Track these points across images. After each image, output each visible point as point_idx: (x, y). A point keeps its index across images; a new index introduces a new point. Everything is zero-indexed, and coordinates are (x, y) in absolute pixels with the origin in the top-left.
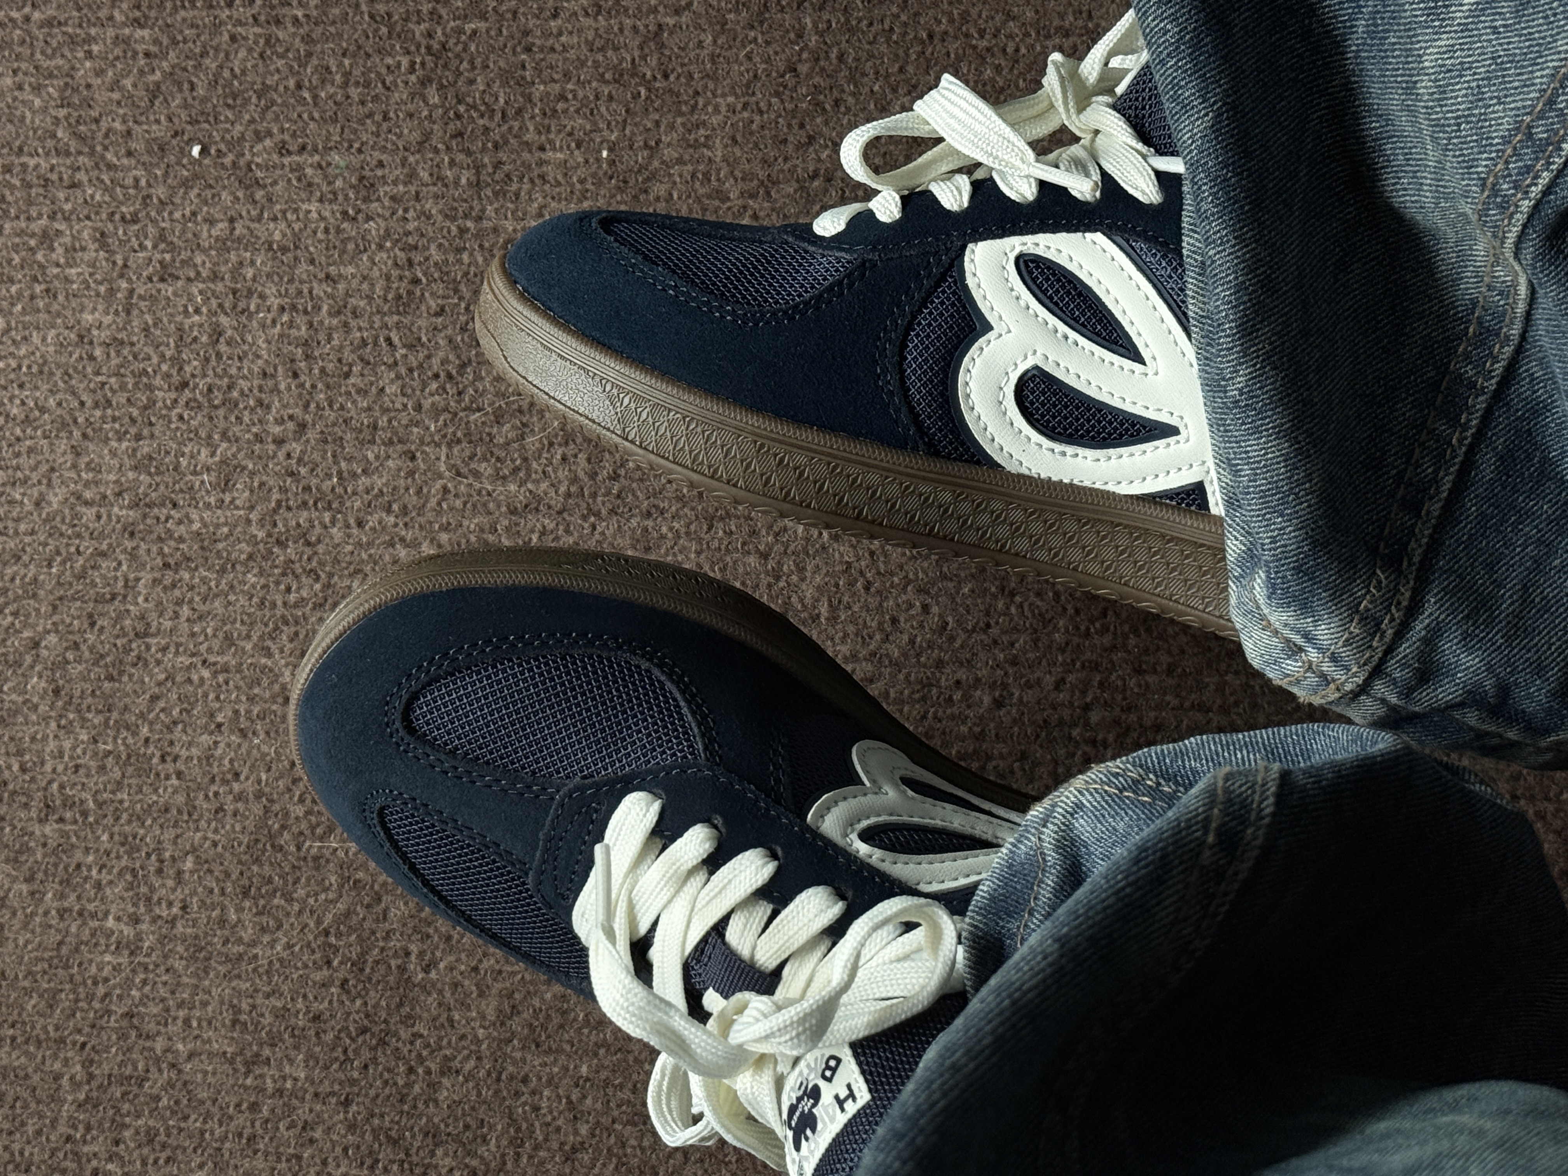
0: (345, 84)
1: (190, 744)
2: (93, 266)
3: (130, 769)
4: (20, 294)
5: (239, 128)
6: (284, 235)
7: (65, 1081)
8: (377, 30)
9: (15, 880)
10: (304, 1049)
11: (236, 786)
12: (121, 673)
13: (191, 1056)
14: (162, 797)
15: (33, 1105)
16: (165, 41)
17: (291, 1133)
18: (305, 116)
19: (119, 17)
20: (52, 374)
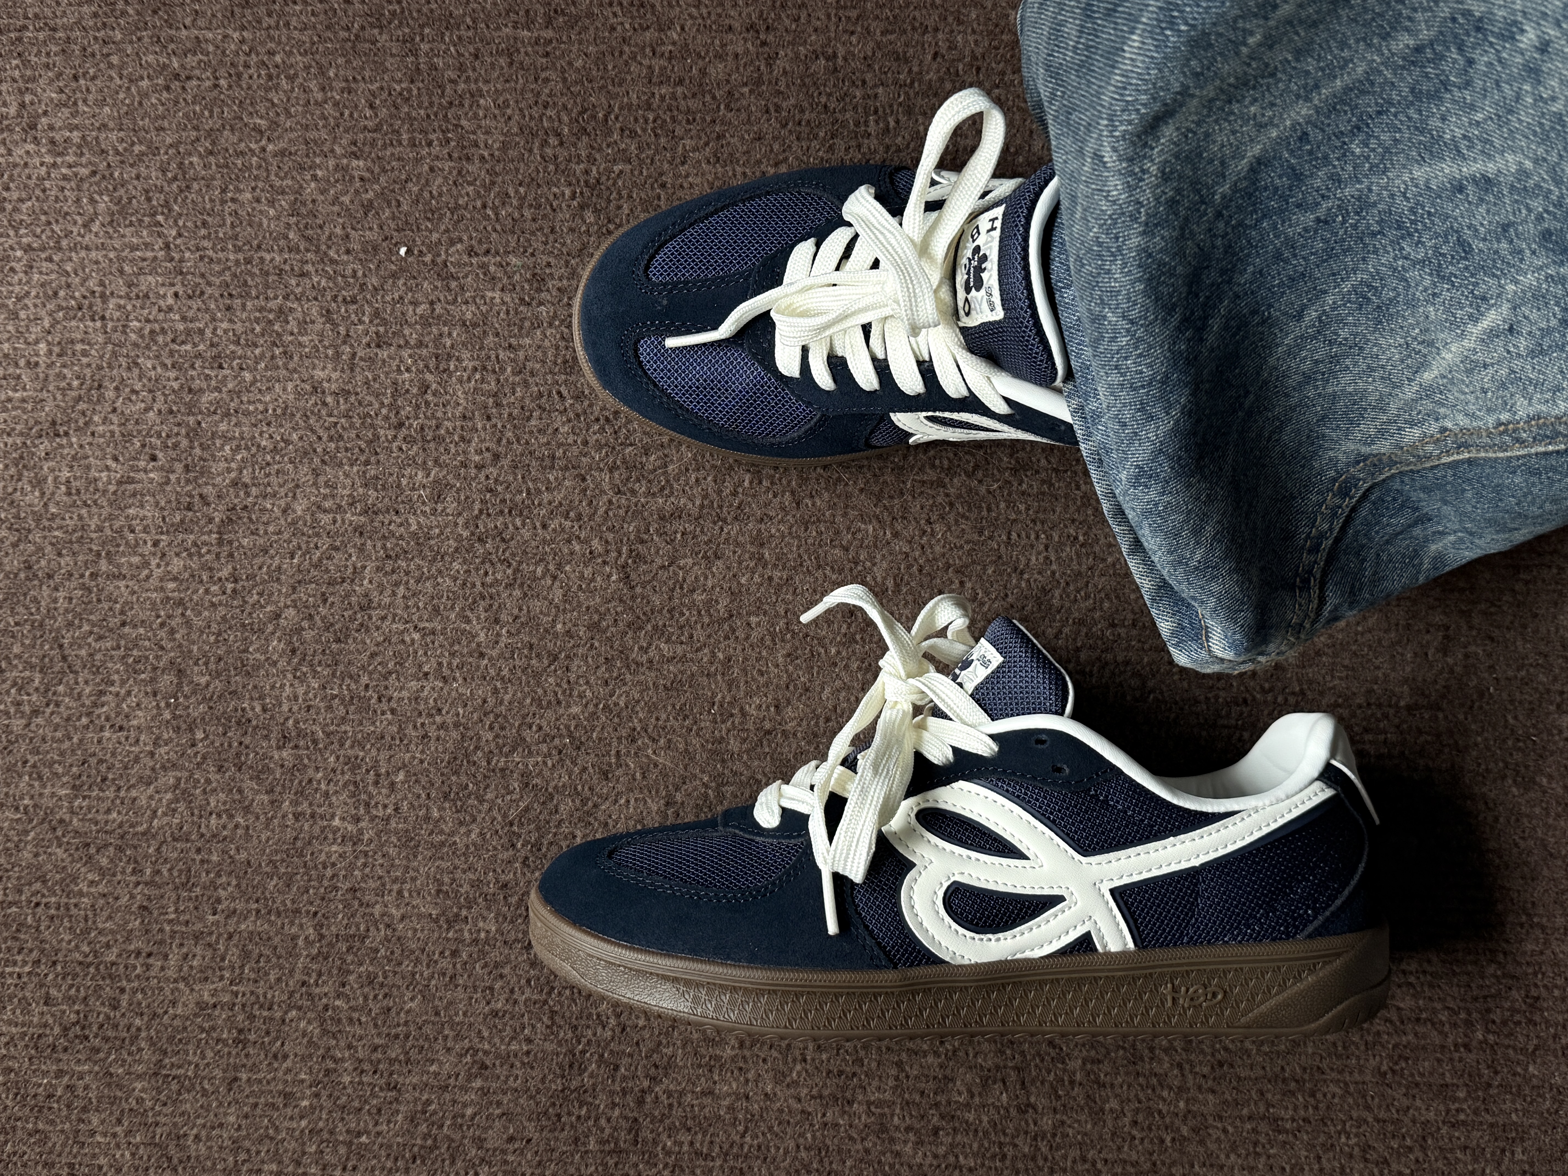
0: (520, 207)
1: (402, 688)
2: (322, 335)
3: (353, 708)
4: (262, 355)
5: (435, 236)
6: (474, 315)
7: (300, 941)
8: (546, 167)
9: (258, 792)
10: (494, 909)
11: (438, 719)
12: (347, 637)
13: (403, 918)
14: (380, 727)
15: (274, 960)
16: (377, 170)
17: (486, 971)
18: (489, 228)
19: (338, 150)
20: (293, 415)
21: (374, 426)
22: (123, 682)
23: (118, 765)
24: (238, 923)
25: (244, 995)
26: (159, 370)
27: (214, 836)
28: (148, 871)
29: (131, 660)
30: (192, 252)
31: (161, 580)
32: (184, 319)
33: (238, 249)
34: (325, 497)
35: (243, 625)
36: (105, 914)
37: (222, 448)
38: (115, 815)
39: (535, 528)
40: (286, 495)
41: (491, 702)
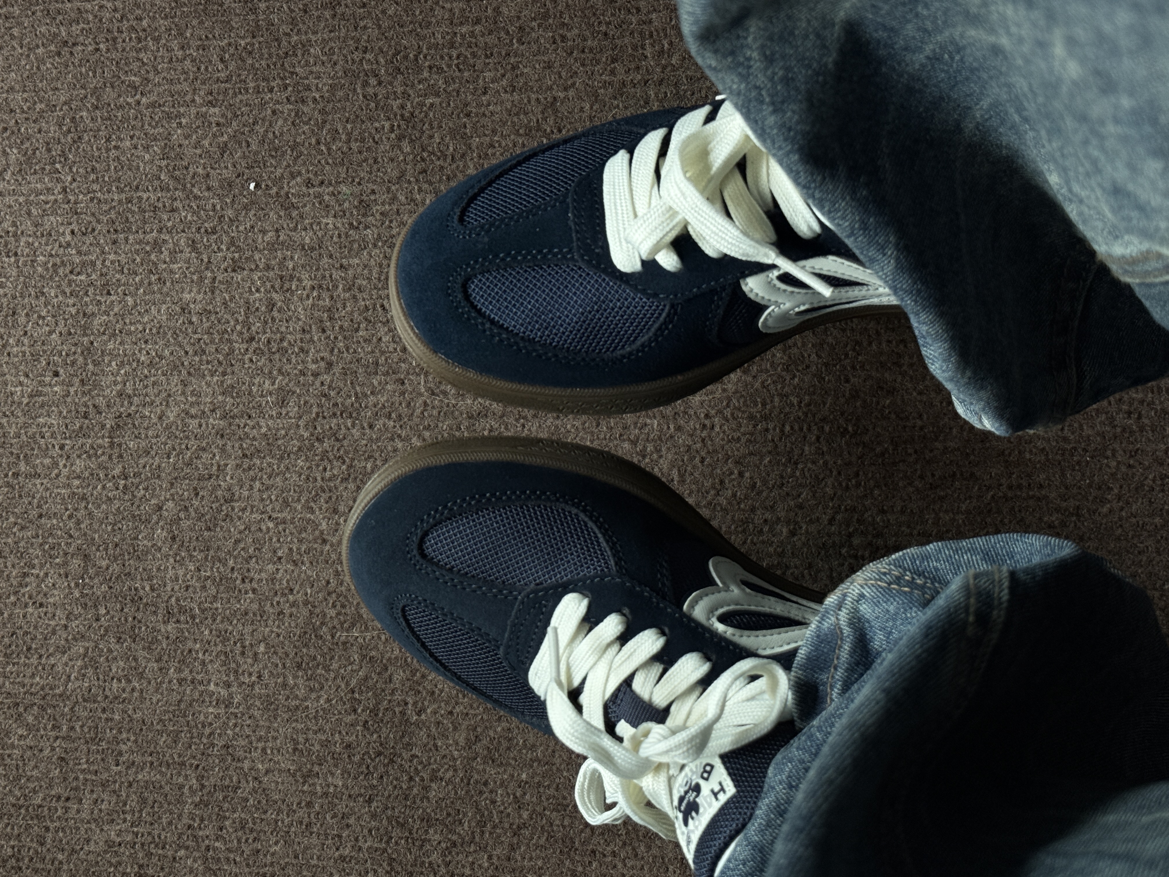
0: (349, 141)
1: (261, 571)
2: (189, 263)
3: (222, 588)
4: (142, 281)
5: (279, 171)
6: (312, 239)
7: (186, 790)
8: (368, 105)
9: (149, 660)
10: (341, 767)
11: (291, 598)
12: (215, 526)
13: (267, 772)
14: (244, 605)
15: (166, 806)
16: (229, 115)
17: (334, 821)
18: (323, 162)
19: (199, 101)
20: (165, 333)
21: (229, 341)
22: (42, 566)
23: (39, 637)
24: (137, 773)
25: (142, 835)
26: (60, 298)
27: (116, 698)
28: (65, 728)
29: (47, 547)
30: (85, 195)
31: (68, 478)
33: (120, 190)
34: (192, 404)
35: (134, 516)
36: (32, 763)
37: (109, 365)
38: (38, 679)
39: (363, 428)
40: (161, 404)
41: (333, 583)
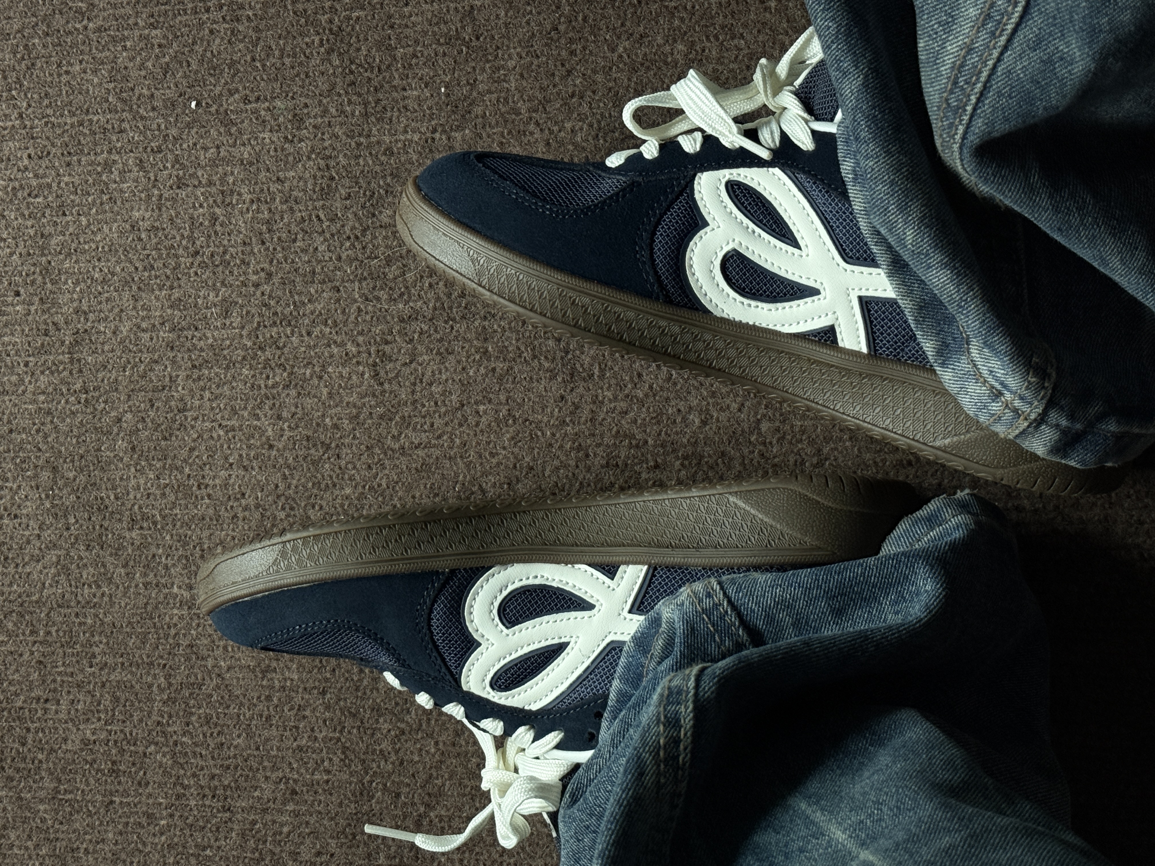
0: (282, 57)
1: (215, 477)
2: (137, 182)
3: (180, 495)
4: (94, 201)
5: (218, 88)
6: (250, 154)
7: (155, 688)
8: (298, 21)
9: (117, 566)
10: (296, 661)
11: (243, 502)
12: (171, 435)
13: (229, 669)
14: (201, 510)
15: (137, 704)
16: (170, 36)
17: (291, 713)
19: (141, 23)
20: (117, 251)
21: (176, 256)
22: (15, 479)
23: (15, 546)
24: (109, 674)
25: (116, 733)
26: (20, 220)
27: (88, 603)
28: (42, 633)
29: (18, 461)
30: (40, 120)
31: (34, 394)
32: (36, 176)
33: (73, 114)
34: (143, 319)
35: (96, 428)
36: (13, 667)
37: (66, 283)
38: (15, 587)
39: (302, 336)
40: (114, 319)
41: (282, 486)
